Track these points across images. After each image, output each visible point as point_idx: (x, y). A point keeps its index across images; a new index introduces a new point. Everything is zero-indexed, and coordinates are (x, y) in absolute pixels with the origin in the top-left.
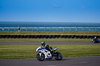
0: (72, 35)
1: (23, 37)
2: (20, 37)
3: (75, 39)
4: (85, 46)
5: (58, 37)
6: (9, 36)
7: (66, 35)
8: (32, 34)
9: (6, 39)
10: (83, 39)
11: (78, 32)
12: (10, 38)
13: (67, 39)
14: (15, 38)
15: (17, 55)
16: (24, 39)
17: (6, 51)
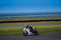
0: (51, 19)
1: (21, 22)
2: (19, 22)
3: (53, 22)
4: (59, 25)
5: (42, 21)
6: (13, 22)
7: (47, 19)
8: (26, 20)
9: (11, 23)
10: (57, 22)
11: (55, 17)
12: (13, 23)
13: (48, 22)
14: (16, 22)
15: (18, 33)
16: (21, 23)
17: (11, 31)
